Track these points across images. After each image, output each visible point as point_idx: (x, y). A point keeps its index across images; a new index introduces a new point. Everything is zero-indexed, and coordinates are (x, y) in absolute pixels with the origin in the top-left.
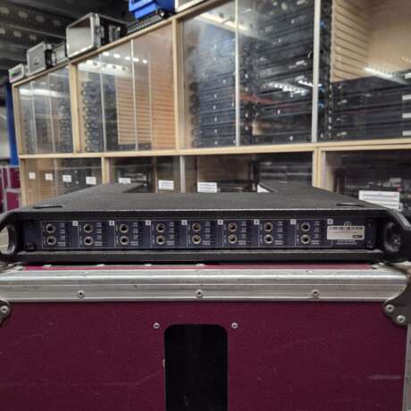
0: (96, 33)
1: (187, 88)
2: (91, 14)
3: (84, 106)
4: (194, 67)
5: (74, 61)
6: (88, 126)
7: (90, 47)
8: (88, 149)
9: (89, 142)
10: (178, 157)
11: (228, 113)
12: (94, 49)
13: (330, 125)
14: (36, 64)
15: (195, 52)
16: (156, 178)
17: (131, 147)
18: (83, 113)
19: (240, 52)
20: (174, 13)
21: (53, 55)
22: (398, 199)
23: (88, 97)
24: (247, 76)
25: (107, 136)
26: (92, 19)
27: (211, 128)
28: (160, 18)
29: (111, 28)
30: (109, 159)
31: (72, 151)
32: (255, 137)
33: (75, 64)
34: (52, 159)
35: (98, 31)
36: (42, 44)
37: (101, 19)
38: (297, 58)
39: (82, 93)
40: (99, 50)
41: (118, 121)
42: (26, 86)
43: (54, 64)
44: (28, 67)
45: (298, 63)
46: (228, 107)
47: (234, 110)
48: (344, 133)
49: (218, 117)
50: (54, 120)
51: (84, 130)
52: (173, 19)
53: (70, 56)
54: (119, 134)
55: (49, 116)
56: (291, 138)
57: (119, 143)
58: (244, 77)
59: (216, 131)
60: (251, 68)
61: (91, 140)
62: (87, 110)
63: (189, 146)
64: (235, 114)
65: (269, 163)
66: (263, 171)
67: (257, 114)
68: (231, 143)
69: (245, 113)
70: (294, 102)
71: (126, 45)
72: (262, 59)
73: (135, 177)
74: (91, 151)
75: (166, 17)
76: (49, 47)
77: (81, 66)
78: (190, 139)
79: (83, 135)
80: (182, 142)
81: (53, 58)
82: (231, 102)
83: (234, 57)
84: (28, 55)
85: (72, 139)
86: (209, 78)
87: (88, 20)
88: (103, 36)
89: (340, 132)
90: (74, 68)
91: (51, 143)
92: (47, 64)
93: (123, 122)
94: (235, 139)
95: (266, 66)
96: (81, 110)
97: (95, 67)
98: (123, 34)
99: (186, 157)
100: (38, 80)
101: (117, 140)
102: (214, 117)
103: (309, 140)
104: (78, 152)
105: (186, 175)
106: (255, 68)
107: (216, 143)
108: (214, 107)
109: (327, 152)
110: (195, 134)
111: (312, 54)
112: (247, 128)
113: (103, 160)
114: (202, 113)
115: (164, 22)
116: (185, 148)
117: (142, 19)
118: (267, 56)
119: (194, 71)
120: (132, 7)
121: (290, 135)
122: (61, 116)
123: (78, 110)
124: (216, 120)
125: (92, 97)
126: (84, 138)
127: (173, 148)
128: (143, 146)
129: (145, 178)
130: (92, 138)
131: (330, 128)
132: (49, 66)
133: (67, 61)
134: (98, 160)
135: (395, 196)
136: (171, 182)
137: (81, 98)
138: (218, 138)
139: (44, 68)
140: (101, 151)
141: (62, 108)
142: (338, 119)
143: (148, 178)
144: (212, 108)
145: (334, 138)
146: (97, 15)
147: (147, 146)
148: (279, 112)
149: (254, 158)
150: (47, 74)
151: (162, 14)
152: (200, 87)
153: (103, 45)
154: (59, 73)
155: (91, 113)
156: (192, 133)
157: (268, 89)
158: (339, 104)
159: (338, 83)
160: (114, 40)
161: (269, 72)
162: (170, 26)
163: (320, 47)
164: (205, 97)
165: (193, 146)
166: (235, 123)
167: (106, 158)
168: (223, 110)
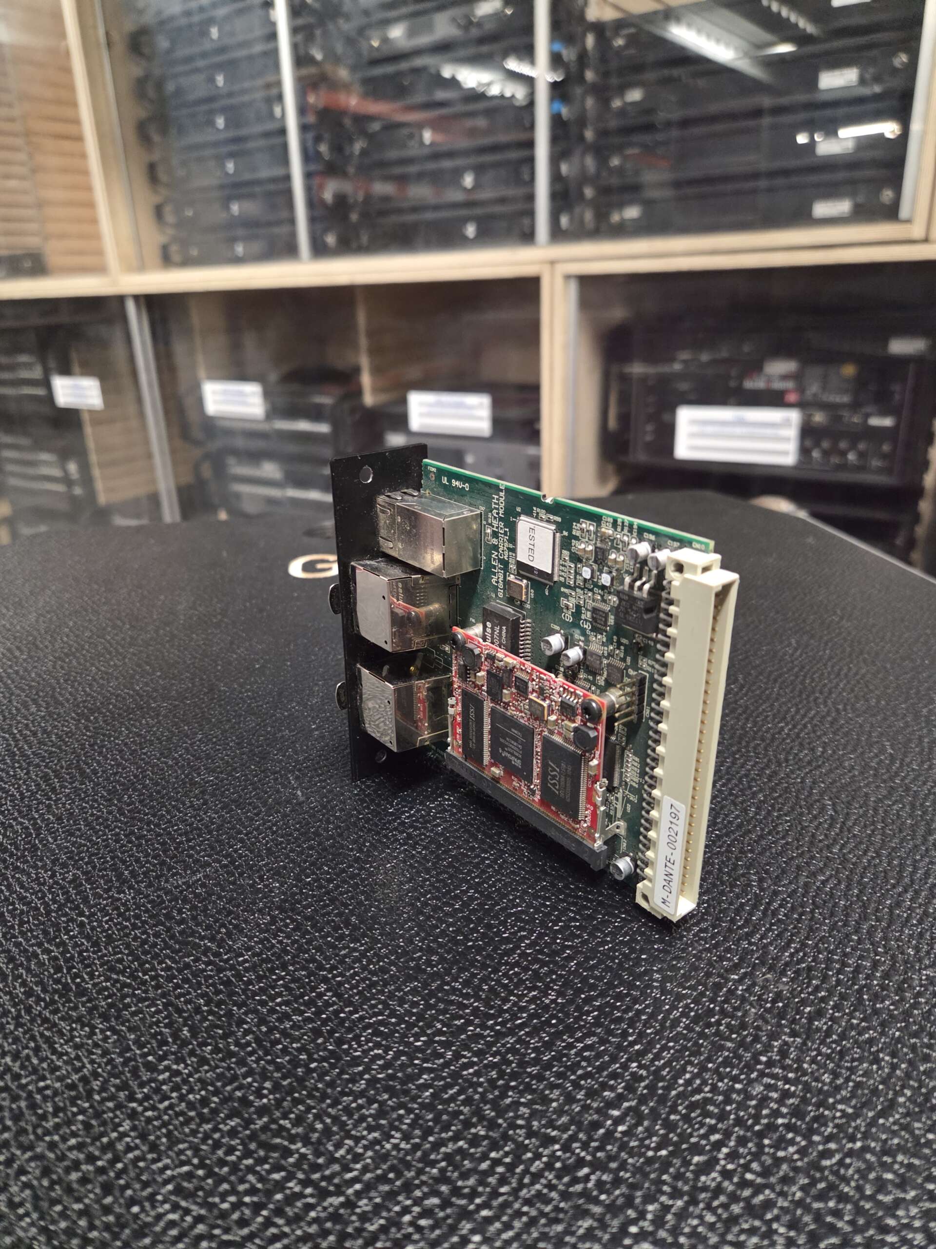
1: (120, 48)
11: (264, 142)
27: (219, 196)
46: (261, 120)
47: (284, 132)
49: (236, 158)
56: (471, 231)
59: (234, 208)
63: (155, 259)
64: (285, 147)
69: (317, 142)
78: (154, 238)
82: (270, 102)
102: (223, 158)
110: (169, 218)
112: (328, 196)
114: (180, 143)
121: (465, 221)
124: (230, 166)
131: (589, 192)
148: (427, 136)
152: (163, 43)
164: (185, 84)
166: (289, 178)
168: (244, 132)
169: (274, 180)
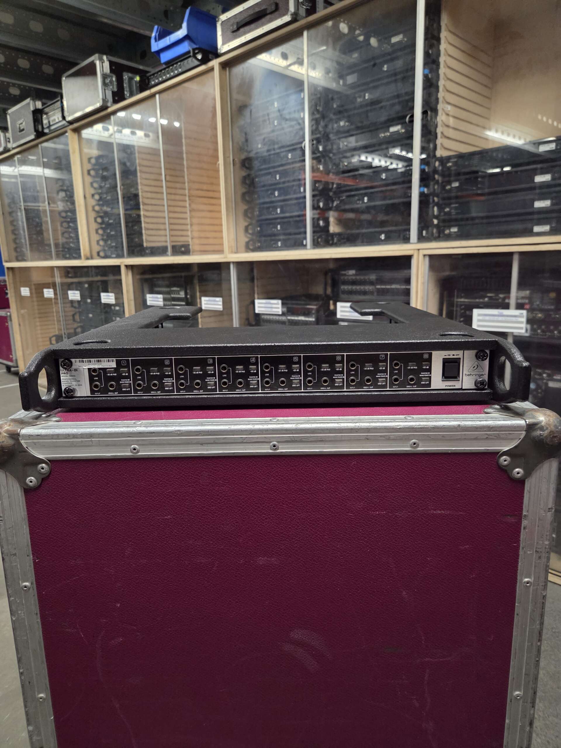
0: (104, 84)
1: (238, 165)
2: (97, 55)
3: (93, 191)
4: (246, 134)
5: (76, 125)
6: (99, 220)
7: (98, 105)
8: (102, 254)
9: (102, 243)
10: (228, 264)
11: (295, 202)
12: (103, 108)
13: (436, 217)
14: (21, 130)
15: (247, 113)
16: (198, 294)
17: (161, 251)
18: (92, 202)
19: (312, 114)
20: (217, 55)
21: (44, 116)
22: (524, 320)
23: (98, 179)
24: (321, 148)
25: (128, 235)
26: (98, 63)
27: (272, 222)
28: (197, 63)
29: (126, 76)
30: (130, 267)
31: (79, 257)
32: (333, 235)
33: (77, 131)
34: (52, 268)
35: (108, 81)
36: (28, 100)
37: (111, 63)
38: (391, 122)
39: (89, 172)
40: (110, 110)
41: (142, 213)
42: (9, 162)
43: (46, 131)
44: (9, 135)
45: (393, 129)
46: (295, 193)
47: (305, 197)
48: (454, 230)
49: (282, 207)
50: (51, 211)
51: (94, 226)
52: (215, 63)
53: (69, 118)
54: (144, 232)
55: (44, 206)
56: (383, 237)
57: (145, 245)
58: (318, 149)
59: (279, 227)
60: (326, 137)
61: (105, 241)
62: (97, 197)
63: (243, 248)
64: (305, 203)
65: (352, 272)
66: (345, 283)
67: (335, 204)
68: (300, 245)
69: (318, 201)
70: (387, 185)
71: (149, 103)
72: (342, 123)
73: (169, 293)
74: (106, 257)
75: (204, 61)
76: (39, 105)
77: (86, 133)
78: (244, 239)
79: (93, 232)
80: (233, 244)
81: (45, 122)
82: (299, 186)
83: (303, 119)
84: (8, 117)
85: (78, 239)
86: (268, 151)
87: (92, 66)
88: (115, 89)
89: (449, 227)
90: (75, 136)
91: (50, 245)
92: (36, 130)
93: (148, 214)
94: (305, 238)
95: (348, 133)
96: (88, 196)
97: (106, 134)
98: (144, 86)
99: (239, 264)
100: (26, 154)
101: (142, 240)
102: (275, 208)
103: (406, 240)
104: (87, 259)
105: (239, 289)
106: (332, 136)
107: (279, 244)
108: (276, 193)
109: (432, 257)
110: (250, 231)
111: (412, 116)
112: (321, 223)
113: (123, 269)
114: (258, 202)
115: (203, 68)
116: (236, 252)
117: (170, 63)
118: (349, 119)
119: (247, 140)
120: (155, 46)
121: (381, 233)
122: (60, 206)
123: (85, 197)
124: (279, 211)
125: (104, 178)
126: (95, 237)
127: (221, 251)
128: (178, 250)
129: (182, 294)
130: (106, 238)
131: (435, 222)
132: (40, 134)
133: (64, 127)
134: (116, 269)
135: (521, 316)
136: (219, 300)
137: (88, 179)
138: (282, 237)
139: (32, 137)
140: (120, 256)
141: (62, 194)
142: (447, 210)
143: (186, 294)
144: (273, 194)
145: (441, 236)
146: (105, 57)
147: (183, 250)
148: (366, 199)
149: (331, 266)
150: (36, 146)
151: (199, 57)
152: (256, 164)
153: (115, 102)
154: (55, 143)
155: (102, 201)
156: (246, 229)
157: (351, 167)
158: (448, 187)
159: (449, 158)
160: (132, 95)
161: (352, 142)
162: (210, 74)
163: (423, 106)
164: (263, 179)
165: (248, 248)
166: (305, 215)
167: (127, 266)
168: (288, 197)
169: (299, 216)
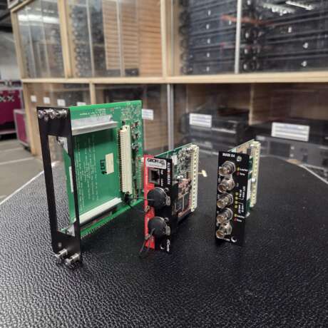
3: (73, 29)
6: (78, 50)
8: (79, 74)
9: (79, 66)
10: (166, 85)
18: (73, 37)
23: (77, 20)
25: (95, 61)
27: (203, 51)
31: (64, 77)
39: (70, 15)
41: (106, 45)
42: (22, 11)
49: (212, 39)
51: (74, 54)
54: (107, 59)
57: (108, 68)
59: (208, 55)
62: (76, 33)
63: (179, 72)
69: (245, 33)
74: (82, 77)
78: (179, 64)
93: (110, 45)
99: (175, 86)
101: (105, 65)
102: (207, 38)
104: (69, 77)
107: (208, 69)
110: (185, 59)
112: (246, 51)
113: (91, 86)
122: (52, 41)
123: (68, 34)
125: (80, 19)
126: (75, 63)
127: (160, 74)
128: (130, 73)
137: (71, 22)
138: (211, 63)
140: (90, 76)
141: (54, 32)
144: (205, 27)
155: (79, 36)
156: (182, 57)
165: (182, 73)
167: (94, 84)
